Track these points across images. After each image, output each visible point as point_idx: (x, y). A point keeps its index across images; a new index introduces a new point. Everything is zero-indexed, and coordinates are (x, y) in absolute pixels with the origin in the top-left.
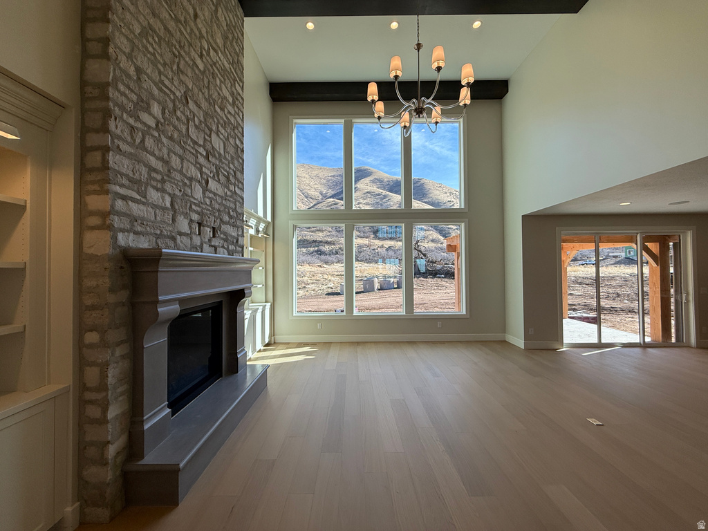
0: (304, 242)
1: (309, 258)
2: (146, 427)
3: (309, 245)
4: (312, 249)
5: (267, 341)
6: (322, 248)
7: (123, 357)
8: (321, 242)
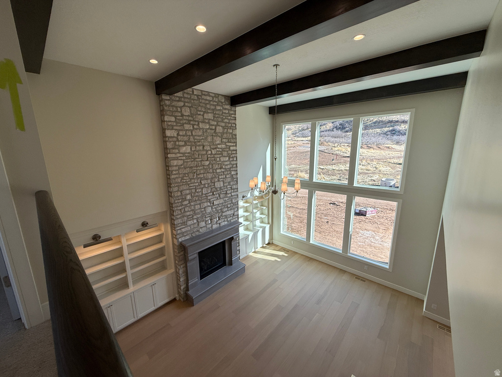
0: (379, 123)
1: (381, 140)
2: (189, 284)
3: (384, 125)
4: (386, 129)
5: (267, 242)
6: (398, 128)
7: (183, 267)
8: (397, 122)
